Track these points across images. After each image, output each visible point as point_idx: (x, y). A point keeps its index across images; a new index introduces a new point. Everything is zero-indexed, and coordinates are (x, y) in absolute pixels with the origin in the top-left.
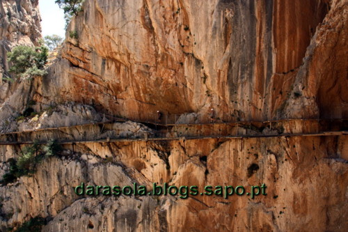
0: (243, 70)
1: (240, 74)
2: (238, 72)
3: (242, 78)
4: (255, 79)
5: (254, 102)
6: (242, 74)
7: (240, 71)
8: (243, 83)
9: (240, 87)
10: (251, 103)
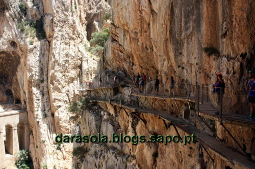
0: (187, 16)
1: (183, 25)
2: (181, 21)
3: (187, 29)
4: (204, 27)
5: (206, 66)
6: (186, 23)
7: (183, 20)
8: (189, 37)
9: (185, 44)
10: (201, 68)
